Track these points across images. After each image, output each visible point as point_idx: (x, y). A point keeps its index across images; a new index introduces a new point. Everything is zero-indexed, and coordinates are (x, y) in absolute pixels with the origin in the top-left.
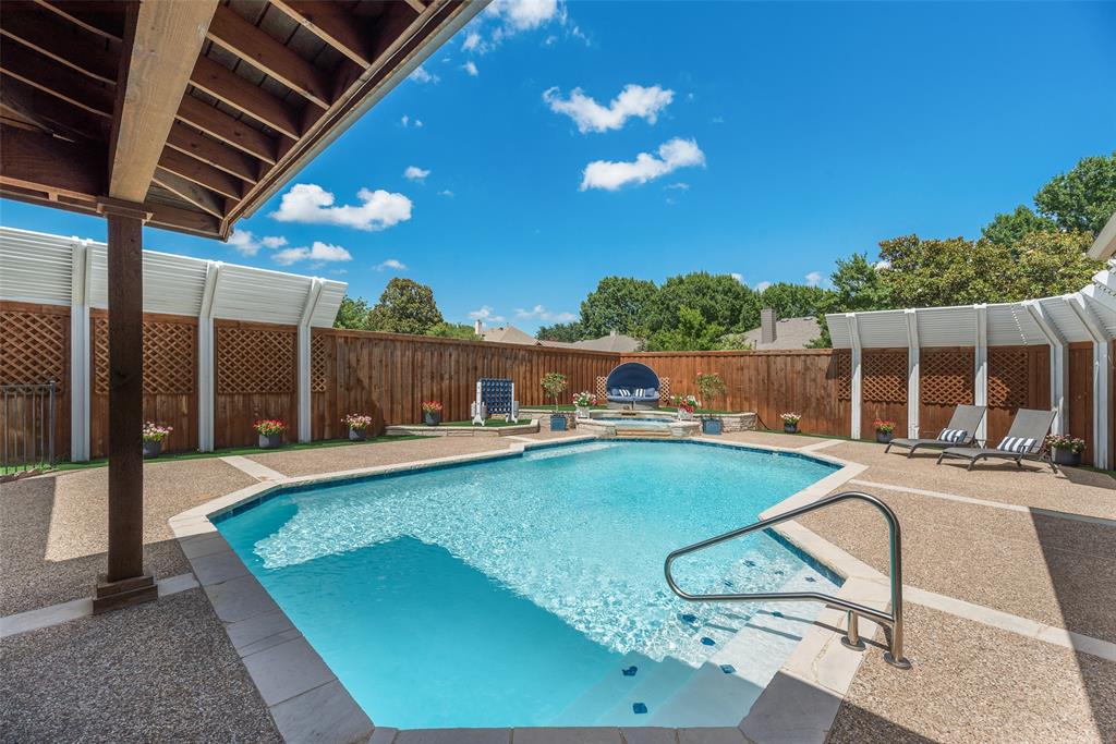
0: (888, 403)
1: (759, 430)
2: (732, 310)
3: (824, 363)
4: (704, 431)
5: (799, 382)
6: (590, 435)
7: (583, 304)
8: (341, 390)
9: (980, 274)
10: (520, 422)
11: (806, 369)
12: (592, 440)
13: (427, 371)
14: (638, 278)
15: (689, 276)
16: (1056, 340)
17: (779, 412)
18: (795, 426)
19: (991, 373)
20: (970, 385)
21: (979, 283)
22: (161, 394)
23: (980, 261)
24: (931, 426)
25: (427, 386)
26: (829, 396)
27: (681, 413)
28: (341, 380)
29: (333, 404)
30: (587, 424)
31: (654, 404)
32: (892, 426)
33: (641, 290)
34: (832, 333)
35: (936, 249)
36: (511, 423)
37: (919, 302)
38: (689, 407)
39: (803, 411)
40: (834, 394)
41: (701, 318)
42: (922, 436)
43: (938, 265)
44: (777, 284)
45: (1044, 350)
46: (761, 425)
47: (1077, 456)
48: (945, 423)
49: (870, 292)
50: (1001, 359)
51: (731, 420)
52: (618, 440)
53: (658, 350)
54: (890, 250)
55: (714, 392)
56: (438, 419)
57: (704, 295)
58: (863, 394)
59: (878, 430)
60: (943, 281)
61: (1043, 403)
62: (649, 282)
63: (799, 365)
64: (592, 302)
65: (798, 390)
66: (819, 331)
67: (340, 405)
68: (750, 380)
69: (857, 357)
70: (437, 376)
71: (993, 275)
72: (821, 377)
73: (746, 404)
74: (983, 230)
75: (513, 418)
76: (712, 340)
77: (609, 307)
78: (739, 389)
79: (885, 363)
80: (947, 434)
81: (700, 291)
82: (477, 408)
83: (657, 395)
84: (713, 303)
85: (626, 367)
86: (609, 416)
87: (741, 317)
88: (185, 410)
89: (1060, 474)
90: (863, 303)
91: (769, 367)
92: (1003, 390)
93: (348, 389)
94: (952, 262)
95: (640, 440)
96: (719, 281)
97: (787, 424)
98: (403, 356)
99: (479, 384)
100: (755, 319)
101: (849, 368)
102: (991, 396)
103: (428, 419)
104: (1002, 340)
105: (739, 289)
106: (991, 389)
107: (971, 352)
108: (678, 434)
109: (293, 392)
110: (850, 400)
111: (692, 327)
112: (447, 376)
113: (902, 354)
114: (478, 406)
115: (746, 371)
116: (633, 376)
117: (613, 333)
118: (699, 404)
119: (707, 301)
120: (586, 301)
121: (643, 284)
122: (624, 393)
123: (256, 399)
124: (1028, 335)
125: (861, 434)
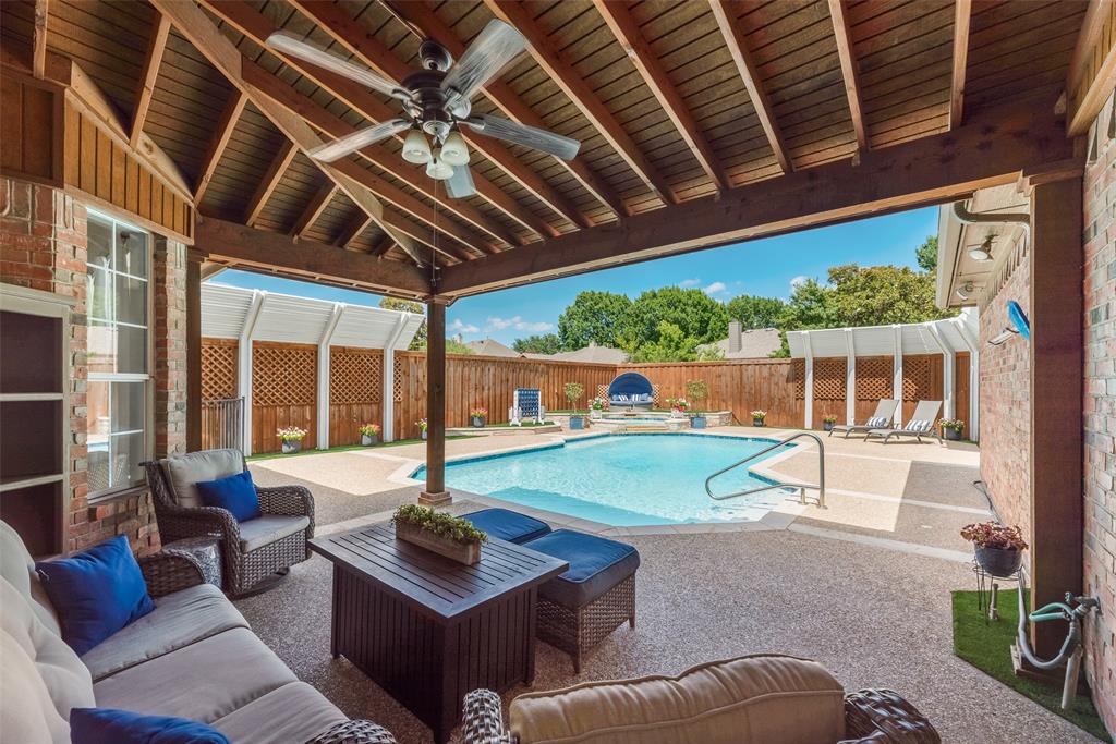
0: (832, 400)
1: (734, 425)
2: (701, 322)
3: (785, 370)
4: (692, 426)
5: (766, 385)
6: (606, 432)
7: (561, 317)
8: (412, 400)
9: (904, 296)
10: (546, 423)
11: (771, 375)
12: (607, 435)
13: (472, 383)
14: (613, 293)
15: (662, 290)
16: (946, 350)
17: (749, 410)
18: (762, 421)
19: (905, 375)
20: (890, 385)
21: (902, 304)
22: (293, 405)
23: (904, 286)
24: (863, 415)
25: (472, 397)
26: (788, 396)
27: (675, 412)
28: (412, 393)
29: (406, 411)
30: (600, 422)
31: (648, 406)
32: (835, 417)
33: (616, 304)
34: (791, 345)
35: (870, 277)
36: (538, 424)
37: (858, 320)
38: (681, 407)
39: (768, 408)
40: (793, 394)
41: (680, 332)
42: (856, 423)
43: (872, 289)
44: (740, 296)
45: (939, 358)
46: (735, 420)
47: (959, 433)
48: (872, 413)
49: (820, 311)
50: (911, 363)
51: (712, 418)
52: (627, 435)
53: (644, 361)
54: (835, 276)
55: (700, 394)
56: (485, 422)
57: (676, 308)
58: (814, 394)
59: (825, 421)
60: (876, 303)
61: (938, 395)
62: (622, 295)
63: (765, 371)
64: (571, 316)
65: (765, 392)
66: (780, 343)
67: (411, 413)
68: (727, 386)
69: (809, 365)
70: (479, 387)
71: (913, 297)
72: (782, 383)
73: (724, 404)
74: (917, 251)
75: (540, 421)
76: (689, 352)
77: (586, 319)
78: (718, 393)
79: (830, 369)
80: (872, 421)
81: (672, 304)
82: (514, 413)
83: (650, 399)
84: (684, 315)
85: (624, 377)
86: (614, 417)
87: (709, 328)
88: (308, 418)
89: (944, 444)
90: (815, 320)
91: (742, 373)
92: (913, 388)
93: (417, 399)
94: (882, 287)
95: (646, 434)
96: (689, 295)
97: (755, 419)
98: (455, 371)
99: (516, 393)
100: (722, 329)
101: (804, 373)
102: (905, 393)
103: (477, 422)
104: (913, 351)
105: (707, 302)
106: (905, 386)
107: (891, 360)
108: (674, 429)
109: (380, 402)
110: (804, 399)
111: (671, 340)
112: (486, 388)
113: (843, 363)
114: (516, 411)
115: (723, 378)
116: (631, 384)
117: (592, 344)
118: (689, 405)
119: (678, 314)
120: (564, 314)
121: (618, 298)
122: (623, 398)
123: (355, 408)
124: (929, 349)
125: (813, 424)
